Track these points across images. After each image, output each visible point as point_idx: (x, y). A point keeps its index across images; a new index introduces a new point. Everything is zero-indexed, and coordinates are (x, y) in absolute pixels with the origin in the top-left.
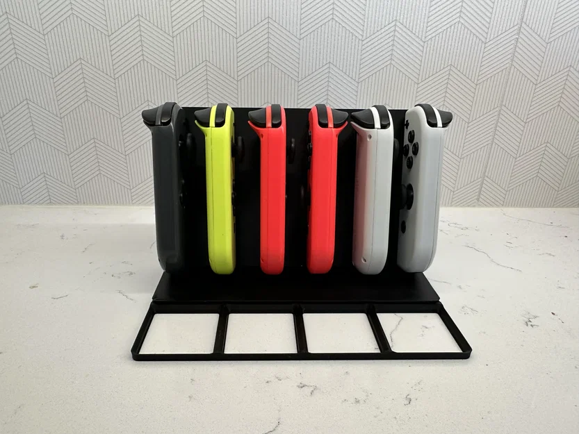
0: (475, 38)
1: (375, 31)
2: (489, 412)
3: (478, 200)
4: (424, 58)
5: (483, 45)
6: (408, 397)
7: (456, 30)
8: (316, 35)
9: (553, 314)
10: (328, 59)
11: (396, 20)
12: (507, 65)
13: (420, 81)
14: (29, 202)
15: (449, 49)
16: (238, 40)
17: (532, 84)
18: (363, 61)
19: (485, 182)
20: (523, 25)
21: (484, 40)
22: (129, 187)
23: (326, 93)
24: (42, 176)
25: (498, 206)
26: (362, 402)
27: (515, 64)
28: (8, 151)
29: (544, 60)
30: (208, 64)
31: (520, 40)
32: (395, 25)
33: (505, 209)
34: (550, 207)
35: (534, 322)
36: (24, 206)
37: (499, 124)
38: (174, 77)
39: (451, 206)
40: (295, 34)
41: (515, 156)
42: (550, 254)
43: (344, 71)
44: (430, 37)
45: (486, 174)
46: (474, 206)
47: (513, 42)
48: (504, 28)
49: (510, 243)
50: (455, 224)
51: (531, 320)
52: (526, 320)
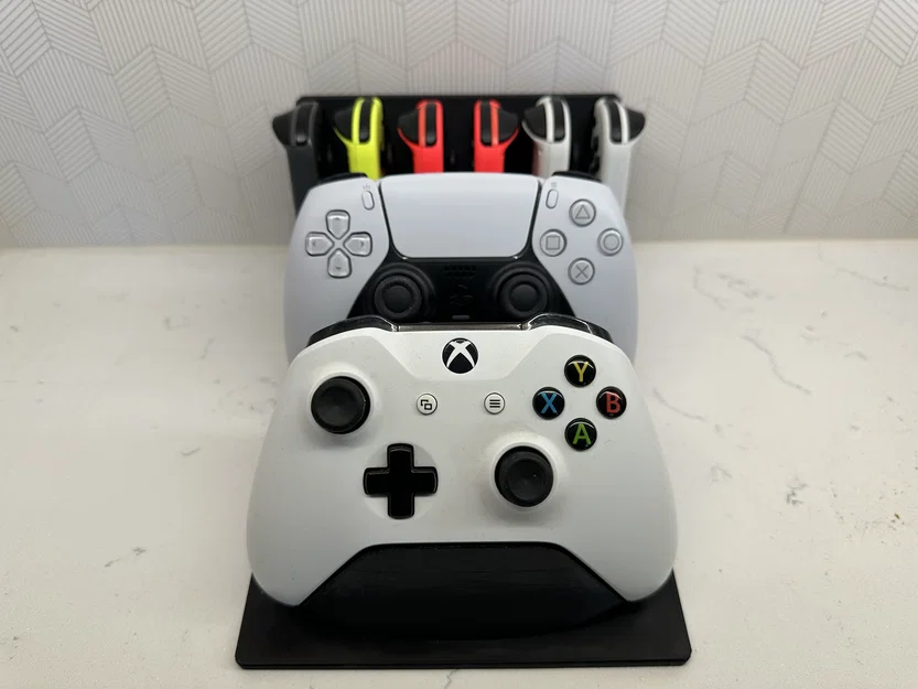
4: (717, 29)
10: (557, 33)
12: (856, 39)
13: (708, 63)
18: (617, 34)
27: (868, 35)
49: (810, 329)
50: (740, 282)
51: (797, 492)
52: (789, 491)
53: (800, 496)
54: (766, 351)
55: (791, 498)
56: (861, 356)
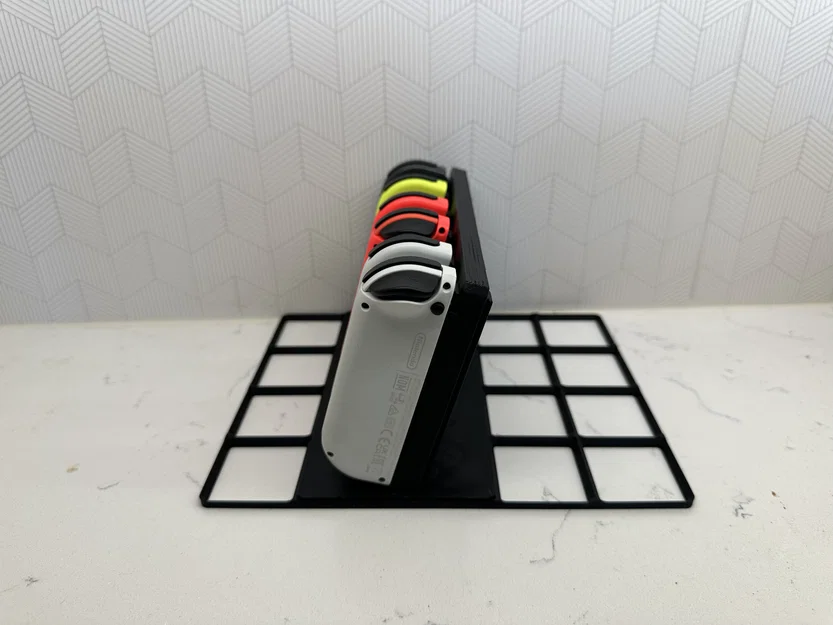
0: (675, 83)
5: (688, 92)
9: (774, 494)
12: (723, 118)
16: (343, 96)
17: (758, 142)
18: (520, 117)
20: (743, 64)
21: (688, 85)
27: (732, 116)
29: (774, 110)
31: (739, 85)
32: (564, 69)
40: (422, 85)
41: (739, 236)
44: (612, 83)
47: (729, 87)
49: (729, 371)
50: (657, 338)
51: (743, 506)
52: (737, 505)
53: (747, 509)
54: (691, 390)
55: (738, 511)
56: (782, 390)
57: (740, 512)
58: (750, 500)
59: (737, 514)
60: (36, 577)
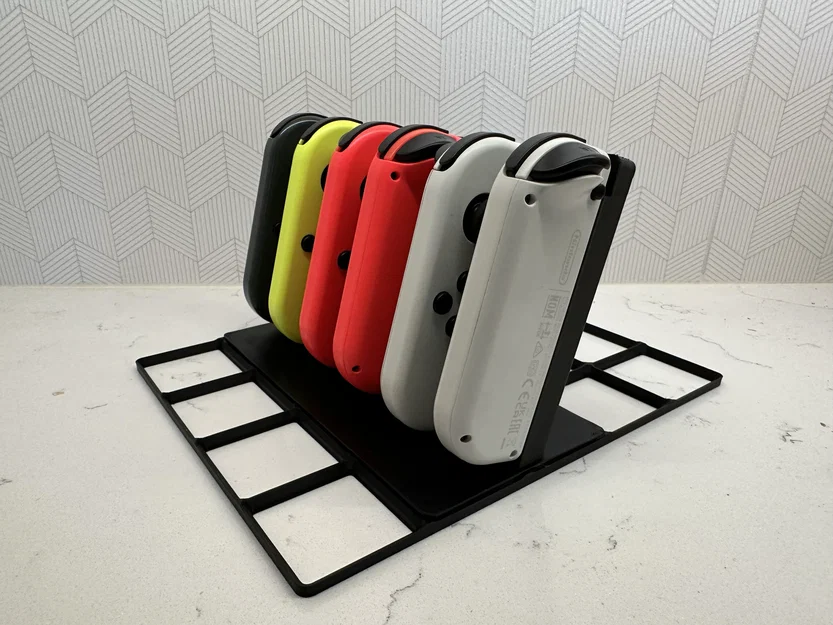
0: (696, 34)
1: (550, 25)
2: (734, 560)
3: (703, 272)
4: (621, 64)
5: (709, 44)
6: (612, 539)
7: (667, 22)
8: (464, 31)
9: (823, 424)
10: (483, 66)
11: (581, 8)
12: (743, 73)
13: (616, 97)
14: (52, 281)
15: (658, 49)
16: (353, 41)
17: (780, 100)
18: (534, 68)
19: (713, 245)
20: (767, 13)
21: (709, 35)
22: (195, 259)
23: (479, 117)
24: (71, 243)
25: (732, 281)
26: (542, 546)
27: (753, 70)
28: (23, 207)
29: (798, 65)
30: (309, 76)
31: (762, 35)
32: (580, 16)
33: (743, 286)
34: (810, 282)
35: (795, 436)
36: (45, 287)
37: (733, 160)
38: (260, 96)
39: (664, 282)
40: (434, 31)
41: (756, 206)
42: (814, 346)
43: (506, 84)
44: (630, 32)
45: (715, 234)
46: (698, 282)
47: (752, 38)
48: (738, 18)
49: (753, 331)
50: (672, 306)
51: (790, 434)
52: (783, 433)
54: (715, 344)
57: (787, 438)
58: (797, 429)
59: (785, 440)
60: (8, 478)
